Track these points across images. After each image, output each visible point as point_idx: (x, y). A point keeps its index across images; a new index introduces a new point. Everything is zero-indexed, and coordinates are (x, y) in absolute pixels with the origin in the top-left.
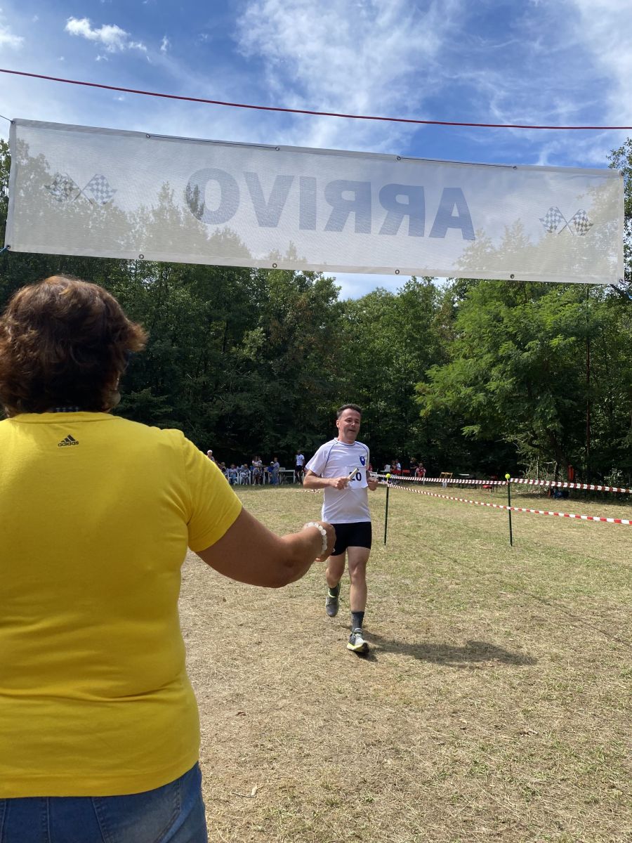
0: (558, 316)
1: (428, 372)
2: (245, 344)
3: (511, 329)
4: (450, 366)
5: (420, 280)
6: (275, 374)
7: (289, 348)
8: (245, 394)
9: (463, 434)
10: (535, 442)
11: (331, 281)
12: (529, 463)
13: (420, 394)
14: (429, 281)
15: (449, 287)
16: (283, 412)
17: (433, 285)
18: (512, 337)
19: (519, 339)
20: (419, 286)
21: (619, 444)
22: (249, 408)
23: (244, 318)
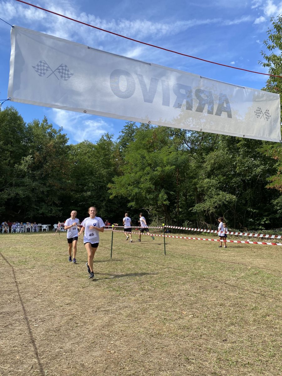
0: (168, 157)
1: (113, 179)
2: (22, 163)
3: (149, 162)
4: (123, 177)
5: (105, 138)
6: (37, 178)
7: (45, 166)
8: (22, 188)
9: (128, 206)
10: (157, 210)
11: (65, 136)
12: (153, 218)
13: (109, 189)
14: (109, 139)
15: (118, 142)
16: (41, 196)
17: (111, 141)
18: (150, 165)
19: (152, 166)
20: (105, 140)
21: (192, 210)
22: (24, 195)
23: (21, 150)
